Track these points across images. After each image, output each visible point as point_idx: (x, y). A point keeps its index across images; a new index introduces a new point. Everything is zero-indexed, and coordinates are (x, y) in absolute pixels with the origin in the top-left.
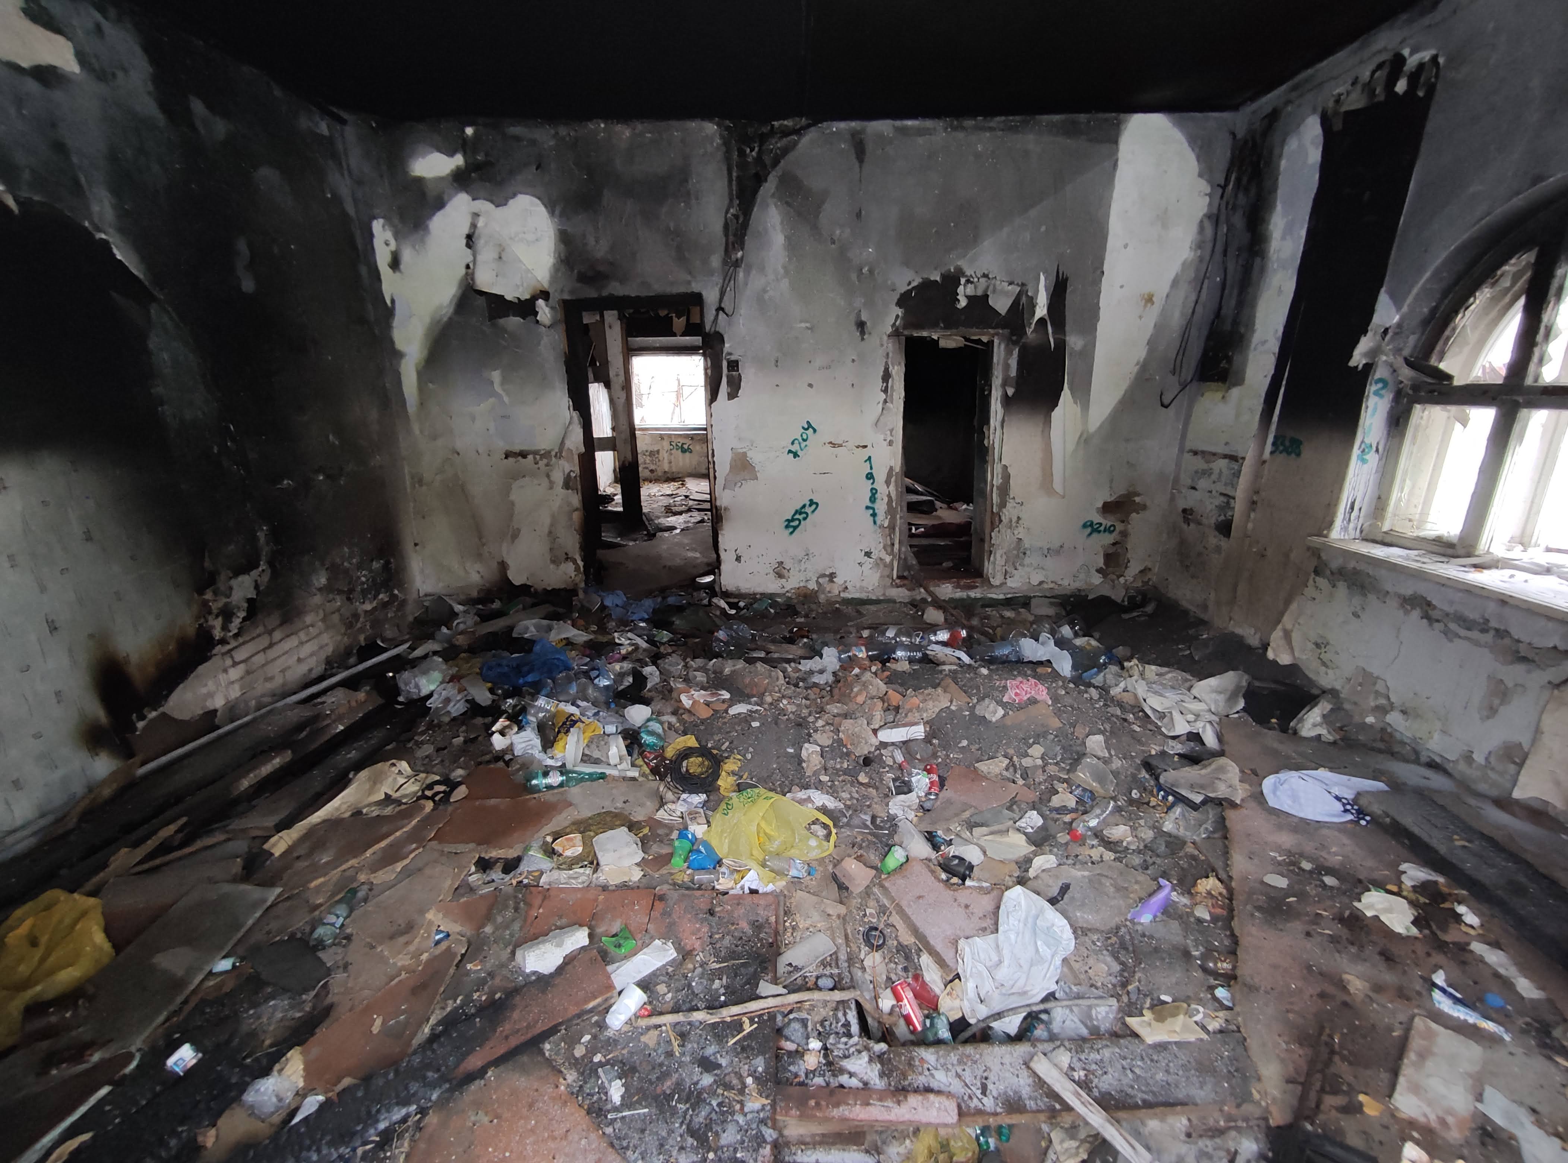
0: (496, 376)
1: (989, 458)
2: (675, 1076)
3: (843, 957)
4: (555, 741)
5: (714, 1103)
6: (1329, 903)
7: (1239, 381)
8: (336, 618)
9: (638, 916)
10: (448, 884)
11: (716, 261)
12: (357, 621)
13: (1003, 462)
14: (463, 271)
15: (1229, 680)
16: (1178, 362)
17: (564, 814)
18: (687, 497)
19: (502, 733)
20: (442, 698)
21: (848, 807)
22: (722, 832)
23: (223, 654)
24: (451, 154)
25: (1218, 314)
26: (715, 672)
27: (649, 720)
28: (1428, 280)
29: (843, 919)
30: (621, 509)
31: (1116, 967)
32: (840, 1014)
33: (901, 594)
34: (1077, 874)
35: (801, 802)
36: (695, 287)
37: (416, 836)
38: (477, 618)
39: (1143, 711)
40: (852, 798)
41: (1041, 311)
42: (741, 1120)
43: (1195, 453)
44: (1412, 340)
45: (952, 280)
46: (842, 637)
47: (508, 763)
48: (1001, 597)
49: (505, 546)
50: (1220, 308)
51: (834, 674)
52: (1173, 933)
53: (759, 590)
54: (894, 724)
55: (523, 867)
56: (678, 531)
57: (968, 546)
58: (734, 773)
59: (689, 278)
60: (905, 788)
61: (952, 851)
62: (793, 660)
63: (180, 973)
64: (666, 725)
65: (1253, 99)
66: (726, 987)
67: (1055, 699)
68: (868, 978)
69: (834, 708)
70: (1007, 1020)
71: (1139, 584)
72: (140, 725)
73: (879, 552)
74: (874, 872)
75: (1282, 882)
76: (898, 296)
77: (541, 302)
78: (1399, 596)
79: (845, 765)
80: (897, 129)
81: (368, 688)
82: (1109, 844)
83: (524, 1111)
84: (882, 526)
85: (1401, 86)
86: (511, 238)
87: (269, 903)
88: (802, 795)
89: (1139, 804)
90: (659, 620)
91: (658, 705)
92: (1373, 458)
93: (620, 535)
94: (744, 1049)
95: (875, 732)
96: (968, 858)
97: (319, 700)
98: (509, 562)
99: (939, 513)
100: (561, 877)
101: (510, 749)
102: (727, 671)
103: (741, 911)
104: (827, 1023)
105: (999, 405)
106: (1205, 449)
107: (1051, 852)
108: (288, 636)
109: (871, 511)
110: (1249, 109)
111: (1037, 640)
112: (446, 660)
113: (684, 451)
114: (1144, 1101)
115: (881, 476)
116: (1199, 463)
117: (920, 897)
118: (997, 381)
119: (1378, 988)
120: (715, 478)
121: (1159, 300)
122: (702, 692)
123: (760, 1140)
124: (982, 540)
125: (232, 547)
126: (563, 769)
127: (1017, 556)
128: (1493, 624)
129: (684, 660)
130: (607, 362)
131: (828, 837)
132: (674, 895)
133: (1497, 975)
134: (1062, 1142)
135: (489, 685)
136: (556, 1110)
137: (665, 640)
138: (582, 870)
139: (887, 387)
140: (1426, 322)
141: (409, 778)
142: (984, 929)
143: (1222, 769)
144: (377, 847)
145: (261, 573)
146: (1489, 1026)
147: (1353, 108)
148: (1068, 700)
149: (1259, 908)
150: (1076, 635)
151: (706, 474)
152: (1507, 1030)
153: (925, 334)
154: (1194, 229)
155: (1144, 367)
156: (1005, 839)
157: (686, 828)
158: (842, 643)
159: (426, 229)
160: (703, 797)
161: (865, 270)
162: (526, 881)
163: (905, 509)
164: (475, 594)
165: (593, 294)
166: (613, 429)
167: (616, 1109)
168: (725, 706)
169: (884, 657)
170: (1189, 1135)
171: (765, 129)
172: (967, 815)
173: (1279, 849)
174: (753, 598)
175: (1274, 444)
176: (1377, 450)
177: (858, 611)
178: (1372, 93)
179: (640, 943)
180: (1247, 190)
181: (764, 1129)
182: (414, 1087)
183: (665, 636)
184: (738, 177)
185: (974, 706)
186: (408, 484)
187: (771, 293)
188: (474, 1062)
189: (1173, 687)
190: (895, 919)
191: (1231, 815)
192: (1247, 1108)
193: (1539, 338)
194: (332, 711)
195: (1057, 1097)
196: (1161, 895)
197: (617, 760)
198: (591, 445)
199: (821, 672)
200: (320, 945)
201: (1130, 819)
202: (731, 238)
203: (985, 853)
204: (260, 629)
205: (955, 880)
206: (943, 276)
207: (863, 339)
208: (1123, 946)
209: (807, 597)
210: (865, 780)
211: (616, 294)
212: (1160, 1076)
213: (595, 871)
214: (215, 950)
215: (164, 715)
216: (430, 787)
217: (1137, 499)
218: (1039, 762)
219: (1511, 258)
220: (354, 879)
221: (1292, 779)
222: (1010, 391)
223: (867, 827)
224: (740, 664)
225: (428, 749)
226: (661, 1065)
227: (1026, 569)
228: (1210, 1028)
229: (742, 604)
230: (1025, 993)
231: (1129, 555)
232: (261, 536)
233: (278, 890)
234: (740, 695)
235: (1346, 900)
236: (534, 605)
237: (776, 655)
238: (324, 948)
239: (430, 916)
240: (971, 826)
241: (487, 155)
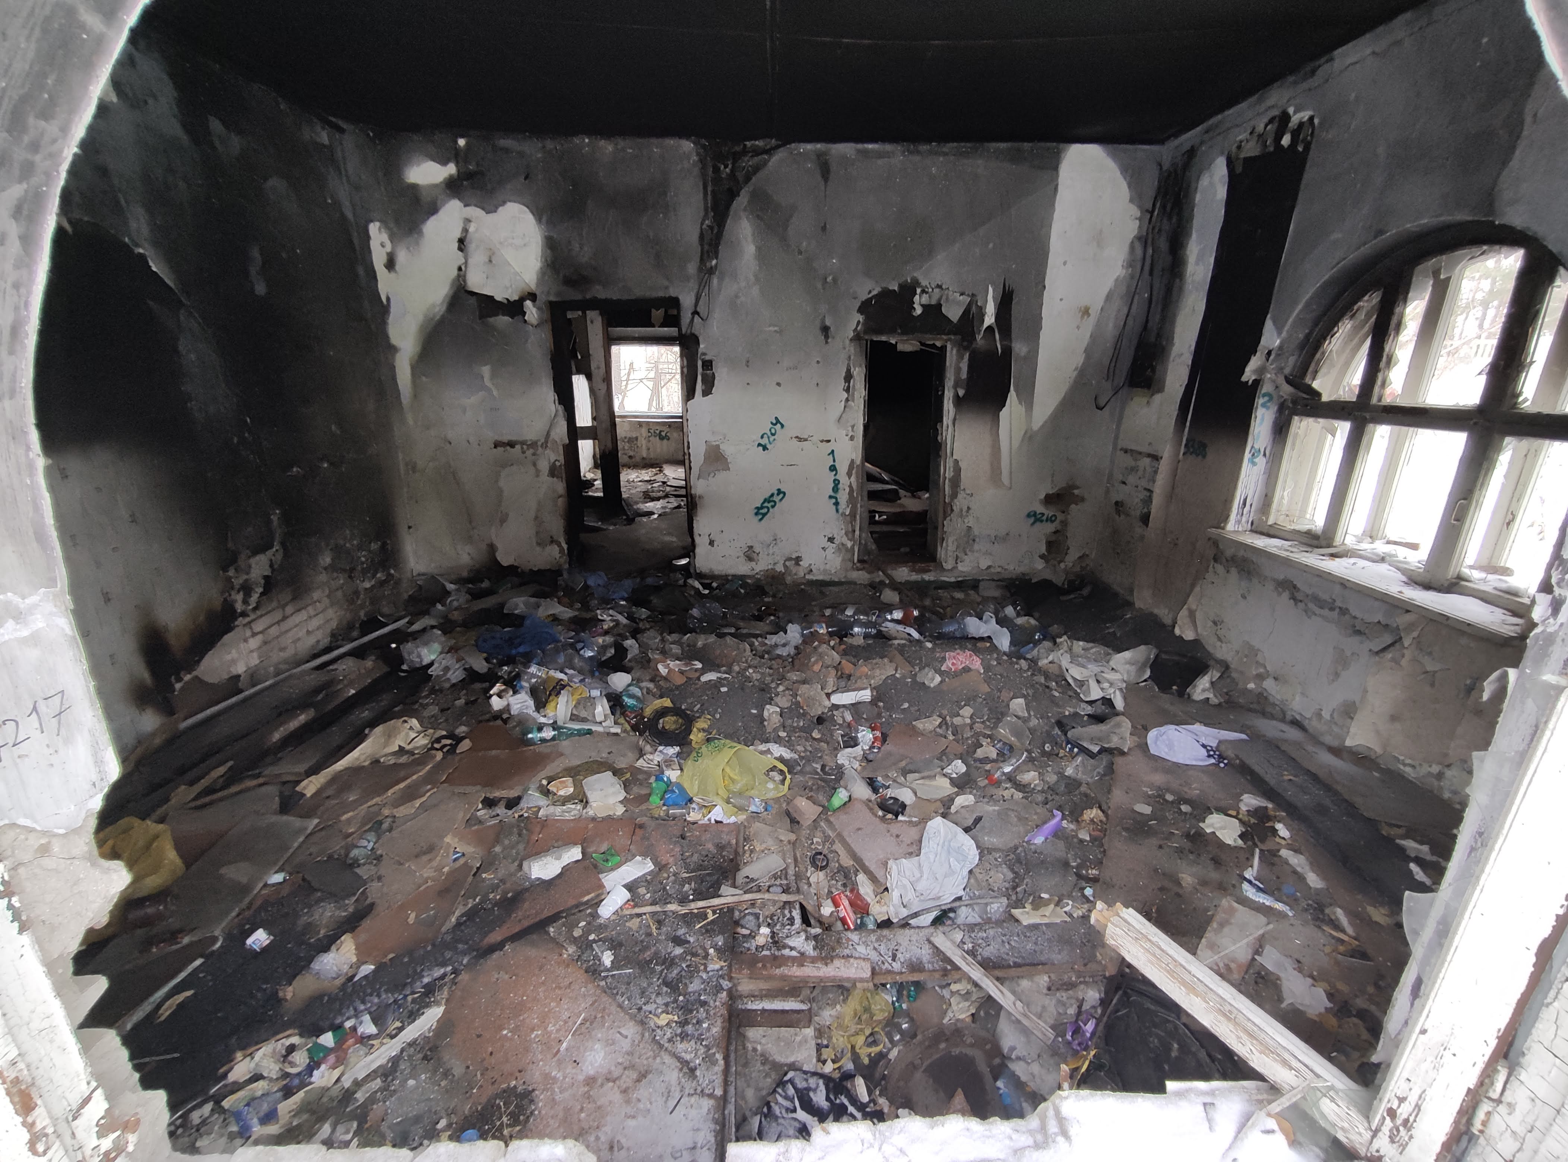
0: (486, 370)
1: (942, 453)
2: (653, 949)
3: (791, 872)
4: (547, 702)
5: (684, 965)
6: (1181, 824)
7: (1161, 390)
8: (339, 594)
9: (622, 838)
10: (461, 816)
11: (692, 268)
12: (358, 598)
13: (955, 457)
14: (455, 272)
15: (1140, 653)
16: (1111, 370)
17: (556, 763)
18: (664, 483)
19: (500, 695)
20: (442, 666)
21: (802, 758)
22: (693, 775)
23: (244, 625)
24: (444, 162)
25: (1145, 328)
26: (688, 646)
27: (629, 685)
28: (1301, 311)
29: (794, 844)
30: (601, 494)
31: (1010, 875)
32: (786, 912)
33: (861, 576)
34: (990, 809)
35: (762, 753)
36: (673, 293)
37: (429, 779)
38: (468, 597)
39: (1066, 680)
40: (806, 750)
41: (989, 319)
42: (704, 976)
43: (1126, 451)
44: (1292, 360)
45: (909, 290)
46: (806, 616)
47: (505, 721)
48: (953, 580)
49: (493, 530)
50: (1147, 321)
51: (796, 648)
52: (1059, 850)
53: (732, 572)
54: (847, 690)
55: (523, 804)
56: (656, 516)
57: (925, 531)
58: (704, 730)
59: (666, 283)
60: (852, 742)
61: (889, 793)
62: (761, 636)
63: (244, 880)
64: (645, 691)
65: (1176, 135)
66: (694, 890)
67: (987, 668)
68: (813, 891)
69: (794, 676)
70: (922, 917)
71: (1078, 569)
72: (178, 686)
73: (841, 537)
74: (821, 809)
75: (1147, 810)
76: (859, 304)
77: (528, 303)
78: (1274, 580)
79: (801, 724)
80: (859, 151)
81: (373, 658)
82: (1021, 787)
83: (537, 972)
84: (843, 514)
85: (1286, 141)
86: (501, 243)
87: (309, 831)
88: (763, 747)
89: (1049, 755)
90: (637, 599)
91: (638, 673)
92: (1261, 461)
93: (603, 520)
94: (708, 931)
95: (828, 695)
96: (902, 798)
97: (331, 667)
98: (499, 545)
99: (903, 501)
100: (557, 811)
101: (507, 708)
102: (700, 644)
103: (708, 836)
104: (775, 918)
105: (951, 405)
106: (1133, 448)
107: (971, 793)
108: (299, 610)
109: (834, 501)
110: (1174, 143)
111: (981, 619)
112: (445, 633)
113: (662, 438)
114: (1015, 963)
115: (843, 468)
116: (1128, 460)
117: (859, 829)
118: (949, 383)
119: (1204, 883)
120: (690, 468)
121: (1095, 312)
122: (678, 662)
123: (719, 989)
124: (936, 528)
125: (250, 529)
126: (554, 726)
127: (968, 542)
128: (1338, 603)
129: (661, 634)
130: (589, 355)
131: (783, 782)
132: (651, 824)
133: (1295, 872)
134: (959, 1003)
135: (485, 655)
136: (561, 971)
137: (643, 617)
138: (573, 806)
139: (849, 387)
140: (1302, 346)
141: (419, 733)
142: (911, 854)
143: (1118, 725)
144: (397, 787)
145: (275, 553)
146: (1279, 906)
147: (1248, 155)
148: (999, 669)
149: (1126, 829)
150: (1018, 615)
151: (682, 460)
152: (1292, 909)
153: (884, 338)
154: (1126, 248)
155: (1082, 372)
156: (934, 783)
157: (663, 773)
158: (806, 621)
159: (420, 233)
160: (677, 749)
161: (830, 279)
162: (526, 815)
163: (866, 499)
164: (465, 574)
165: (579, 297)
166: (594, 419)
167: (608, 970)
168: (697, 674)
169: (842, 632)
170: (1049, 989)
171: (737, 149)
172: (903, 764)
173: (1151, 786)
174: (725, 579)
175: (1186, 445)
176: (1265, 455)
177: (822, 593)
178: (1265, 145)
179: (623, 859)
180: (1170, 218)
181: (721, 981)
182: (448, 954)
183: (643, 613)
184: (713, 191)
185: (916, 675)
186: (402, 472)
187: (743, 299)
188: (495, 937)
189: (1095, 660)
190: (838, 847)
191: (1119, 761)
192: (1092, 966)
193: (1382, 364)
194: (345, 677)
195: (950, 961)
196: (1054, 822)
197: (602, 718)
198: (575, 433)
199: (784, 645)
200: (356, 863)
201: (1041, 767)
202: (706, 247)
203: (915, 794)
204: (274, 604)
205: (890, 816)
206: (901, 286)
207: (827, 342)
208: (1019, 861)
209: (774, 578)
210: (818, 736)
211: (599, 296)
212: (1030, 946)
213: (585, 807)
214: (268, 866)
215: (197, 677)
216: (438, 740)
217: (1076, 492)
218: (968, 721)
219: (1363, 296)
220: (379, 813)
221: (1171, 731)
222: (961, 392)
223: (817, 773)
224: (712, 638)
225: (434, 710)
226: (642, 941)
227: (976, 554)
228: (1075, 915)
229: (715, 585)
230: (939, 898)
231: (1069, 542)
232: (274, 518)
233: (316, 821)
234: (710, 665)
235: (1194, 821)
236: (521, 585)
237: (745, 631)
238: (359, 866)
239: (448, 839)
240: (905, 772)
241: (478, 165)
